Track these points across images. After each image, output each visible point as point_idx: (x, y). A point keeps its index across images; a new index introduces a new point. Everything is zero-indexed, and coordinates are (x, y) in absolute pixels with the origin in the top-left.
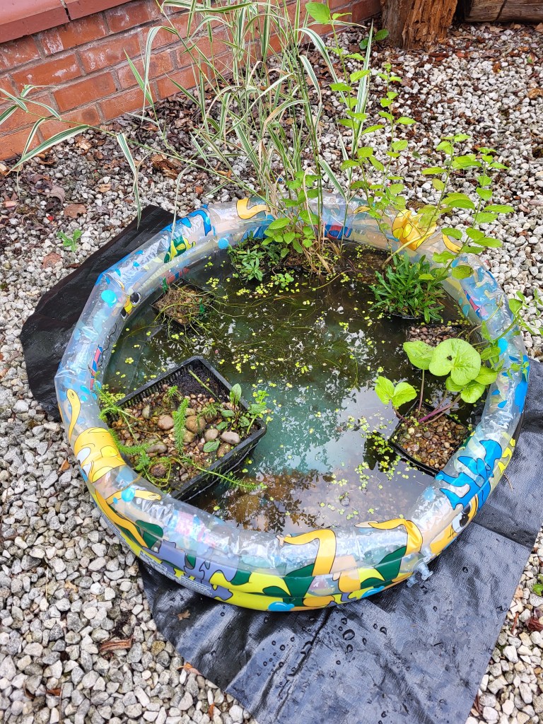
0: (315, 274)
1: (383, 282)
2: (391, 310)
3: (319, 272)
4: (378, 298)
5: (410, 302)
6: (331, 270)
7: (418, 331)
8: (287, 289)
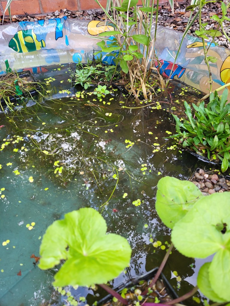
0: (133, 96)
1: (189, 115)
2: (185, 144)
3: (137, 96)
4: (178, 129)
5: (210, 142)
6: (148, 97)
7: (207, 176)
8: (101, 100)
